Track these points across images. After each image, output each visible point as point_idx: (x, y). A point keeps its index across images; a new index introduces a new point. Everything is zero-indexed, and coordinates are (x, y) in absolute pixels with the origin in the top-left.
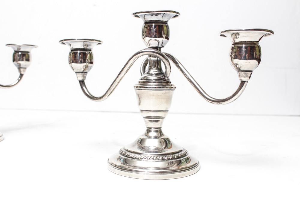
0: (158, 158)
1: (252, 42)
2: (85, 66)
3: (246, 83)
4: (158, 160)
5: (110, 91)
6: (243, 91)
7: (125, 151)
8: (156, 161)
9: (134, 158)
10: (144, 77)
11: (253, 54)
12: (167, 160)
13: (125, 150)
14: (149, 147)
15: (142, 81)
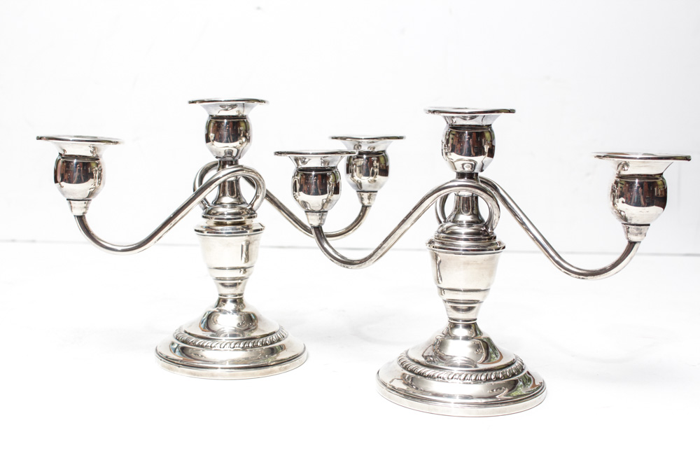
0: (468, 377)
1: (651, 175)
2: (325, 201)
3: (636, 246)
4: (468, 381)
5: (380, 252)
6: (631, 259)
7: (409, 361)
8: (464, 383)
9: (425, 376)
10: (447, 228)
11: (654, 190)
12: (484, 382)
13: (410, 359)
14: (452, 357)
15: (442, 235)
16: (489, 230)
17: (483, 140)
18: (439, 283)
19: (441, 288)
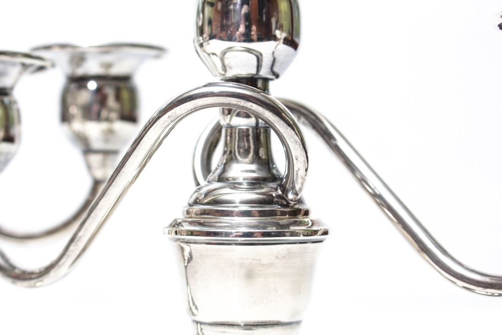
15: (198, 208)
16: (291, 196)
17: (273, 21)
18: (194, 314)
19: (197, 322)
